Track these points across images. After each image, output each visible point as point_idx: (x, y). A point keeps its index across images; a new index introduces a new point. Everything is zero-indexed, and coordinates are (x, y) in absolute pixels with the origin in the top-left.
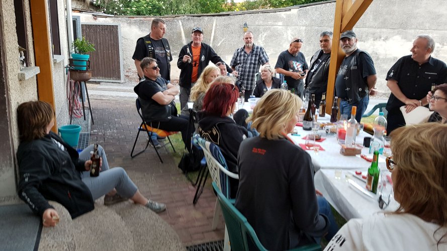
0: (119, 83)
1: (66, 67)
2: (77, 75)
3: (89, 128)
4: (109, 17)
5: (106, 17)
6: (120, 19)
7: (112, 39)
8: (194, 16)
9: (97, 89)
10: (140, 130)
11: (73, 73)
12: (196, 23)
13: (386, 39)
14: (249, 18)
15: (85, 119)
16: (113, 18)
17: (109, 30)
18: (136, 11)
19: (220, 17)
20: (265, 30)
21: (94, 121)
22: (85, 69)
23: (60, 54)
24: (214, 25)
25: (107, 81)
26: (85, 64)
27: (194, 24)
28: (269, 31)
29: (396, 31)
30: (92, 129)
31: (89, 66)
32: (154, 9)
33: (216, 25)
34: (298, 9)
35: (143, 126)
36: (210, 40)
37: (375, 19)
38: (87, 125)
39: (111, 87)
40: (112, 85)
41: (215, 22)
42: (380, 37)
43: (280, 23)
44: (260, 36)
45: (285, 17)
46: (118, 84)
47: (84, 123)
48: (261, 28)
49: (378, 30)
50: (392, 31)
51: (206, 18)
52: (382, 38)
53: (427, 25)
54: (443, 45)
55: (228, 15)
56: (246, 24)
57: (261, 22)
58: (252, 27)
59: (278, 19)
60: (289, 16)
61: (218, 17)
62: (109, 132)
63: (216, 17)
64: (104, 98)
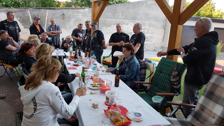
8: (36, 9)
12: (37, 12)
13: (127, 24)
14: (65, 11)
18: (5, 4)
19: (50, 10)
20: (73, 18)
24: (47, 14)
27: (36, 13)
28: (75, 18)
29: (131, 21)
32: (16, 4)
33: (48, 14)
34: (88, 9)
35: (1, 63)
36: (45, 21)
37: (122, 15)
41: (47, 12)
42: (125, 24)
43: (80, 15)
44: (71, 20)
45: (82, 12)
48: (72, 16)
49: (124, 20)
50: (129, 21)
51: (43, 10)
52: (126, 24)
53: (144, 18)
54: (150, 27)
55: (54, 9)
56: (63, 14)
57: (71, 14)
58: (67, 16)
59: (79, 13)
60: (84, 12)
61: (49, 10)
63: (48, 10)
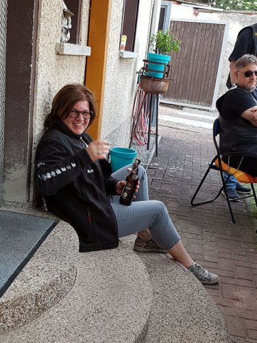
0: (208, 111)
1: (139, 73)
2: (149, 84)
3: (150, 159)
4: (216, 11)
5: (212, 12)
6: (231, 15)
7: (213, 44)
9: (176, 116)
10: (211, 166)
11: (145, 80)
15: (148, 149)
16: (222, 14)
17: (211, 30)
21: (159, 152)
22: (161, 76)
23: (133, 51)
25: (193, 106)
26: (162, 68)
30: (153, 161)
31: (167, 73)
35: (217, 161)
38: (148, 155)
39: (196, 115)
40: (198, 113)
46: (206, 112)
47: (145, 153)
62: (172, 169)
64: (181, 128)
